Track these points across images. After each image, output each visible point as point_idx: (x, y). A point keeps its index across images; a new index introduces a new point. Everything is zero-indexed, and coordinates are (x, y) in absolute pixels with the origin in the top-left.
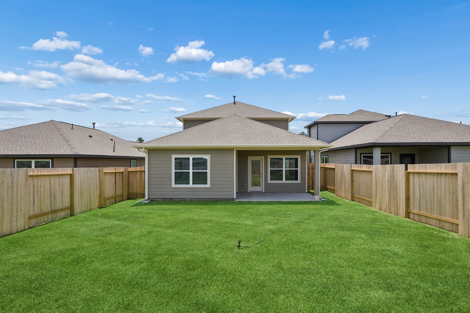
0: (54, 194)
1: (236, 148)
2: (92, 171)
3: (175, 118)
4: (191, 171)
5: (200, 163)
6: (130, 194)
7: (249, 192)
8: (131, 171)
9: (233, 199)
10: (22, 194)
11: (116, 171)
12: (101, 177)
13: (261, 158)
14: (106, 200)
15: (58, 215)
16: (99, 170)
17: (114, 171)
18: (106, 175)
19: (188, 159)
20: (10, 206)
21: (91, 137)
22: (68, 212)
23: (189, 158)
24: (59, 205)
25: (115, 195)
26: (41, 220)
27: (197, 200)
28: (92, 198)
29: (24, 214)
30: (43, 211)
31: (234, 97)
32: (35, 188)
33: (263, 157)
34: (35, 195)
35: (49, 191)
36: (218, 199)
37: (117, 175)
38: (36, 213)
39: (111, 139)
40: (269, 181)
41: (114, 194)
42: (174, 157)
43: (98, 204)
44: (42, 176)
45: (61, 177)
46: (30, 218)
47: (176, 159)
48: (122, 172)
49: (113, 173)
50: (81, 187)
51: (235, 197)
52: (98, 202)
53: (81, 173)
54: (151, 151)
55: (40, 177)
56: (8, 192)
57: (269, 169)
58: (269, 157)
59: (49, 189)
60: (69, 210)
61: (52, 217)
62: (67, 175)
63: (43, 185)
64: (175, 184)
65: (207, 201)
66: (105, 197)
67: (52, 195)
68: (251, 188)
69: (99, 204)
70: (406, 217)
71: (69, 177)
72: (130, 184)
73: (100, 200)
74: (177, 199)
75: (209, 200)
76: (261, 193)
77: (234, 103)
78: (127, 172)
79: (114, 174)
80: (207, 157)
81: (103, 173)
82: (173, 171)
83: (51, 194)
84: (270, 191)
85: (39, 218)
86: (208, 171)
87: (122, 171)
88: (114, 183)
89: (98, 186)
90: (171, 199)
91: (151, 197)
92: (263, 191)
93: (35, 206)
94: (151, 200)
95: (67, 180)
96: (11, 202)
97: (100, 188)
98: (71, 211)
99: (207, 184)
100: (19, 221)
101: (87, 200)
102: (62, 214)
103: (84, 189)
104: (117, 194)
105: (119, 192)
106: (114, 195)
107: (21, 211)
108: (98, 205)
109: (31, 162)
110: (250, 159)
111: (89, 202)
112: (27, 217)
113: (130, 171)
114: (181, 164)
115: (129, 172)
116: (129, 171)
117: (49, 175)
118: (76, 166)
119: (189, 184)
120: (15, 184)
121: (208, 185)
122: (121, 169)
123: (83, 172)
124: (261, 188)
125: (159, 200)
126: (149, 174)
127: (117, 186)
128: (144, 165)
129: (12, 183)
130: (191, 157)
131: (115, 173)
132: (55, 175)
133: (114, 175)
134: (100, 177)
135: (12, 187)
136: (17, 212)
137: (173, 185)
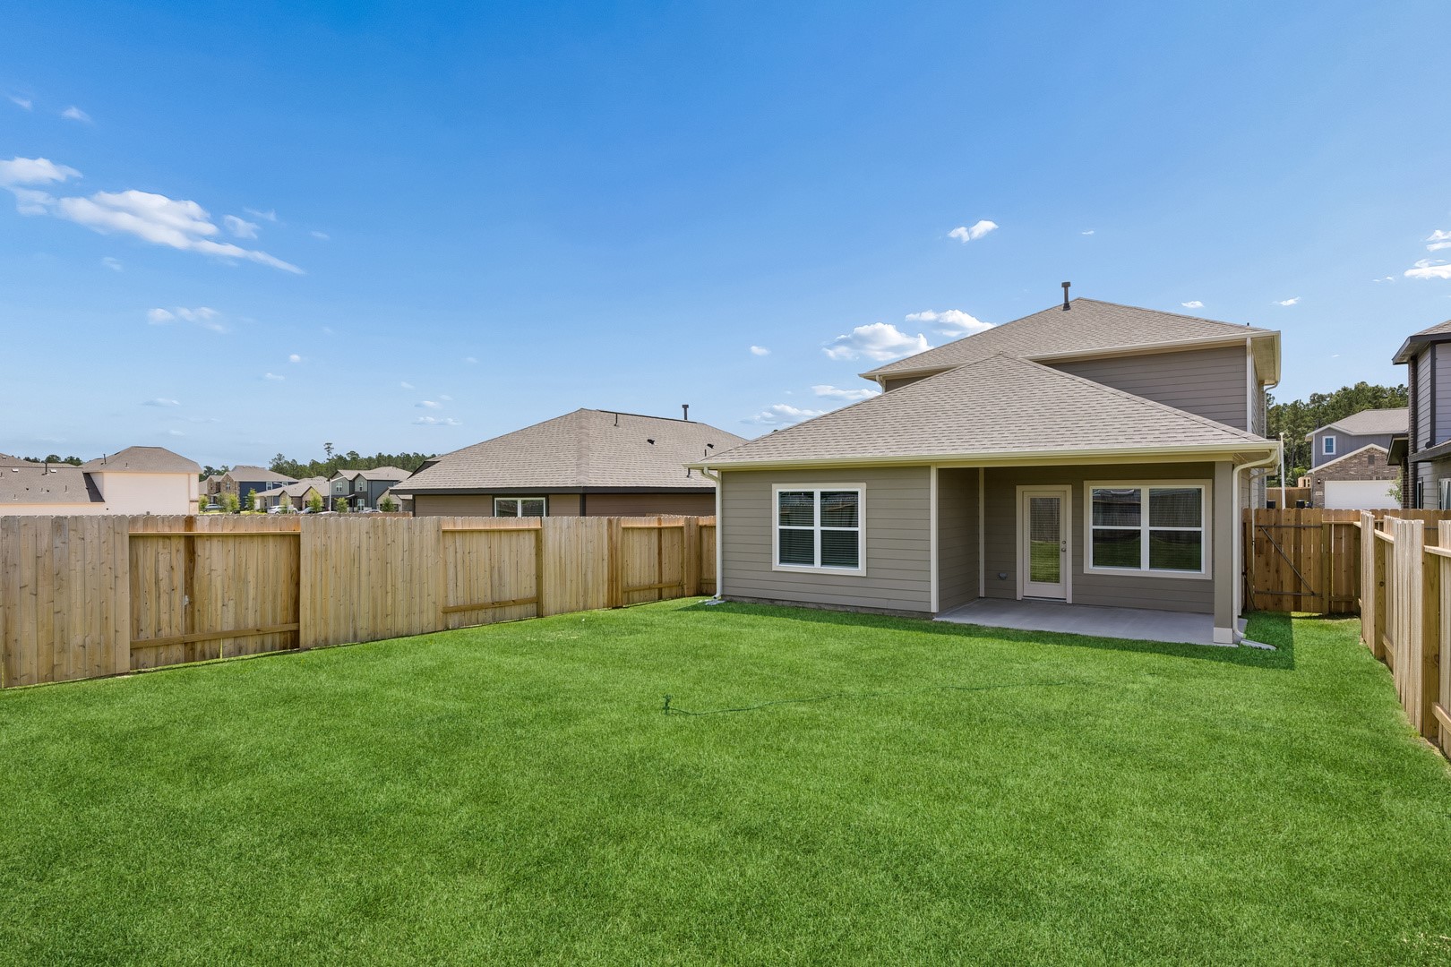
0: (499, 568)
1: (936, 462)
2: (588, 524)
3: (860, 375)
4: (817, 528)
5: (840, 508)
6: (702, 581)
7: (1019, 597)
8: (705, 526)
9: (928, 615)
10: (430, 565)
11: (663, 525)
12: (614, 538)
13: (1063, 493)
14: (633, 591)
15: (507, 613)
16: (610, 522)
17: (656, 525)
18: (633, 534)
19: (811, 495)
20: (408, 585)
21: (651, 442)
22: (532, 608)
23: (813, 492)
24: (509, 593)
25: (660, 582)
26: (471, 618)
27: (832, 608)
28: (590, 584)
29: (434, 603)
30: (475, 601)
31: (1066, 285)
32: (458, 555)
33: (1069, 488)
34: (458, 569)
35: (488, 562)
36: (886, 611)
37: (666, 537)
38: (460, 602)
39: (709, 445)
40: (1090, 567)
41: (657, 579)
42: (778, 489)
43: (606, 598)
44: (472, 531)
45: (515, 534)
46: (447, 611)
47: (782, 495)
48: (681, 528)
49: (654, 528)
50: (560, 557)
51: (934, 609)
52: (606, 594)
53: (561, 528)
54: (728, 475)
55: (468, 534)
56: (403, 560)
57: (1090, 527)
58: (1092, 489)
59: (487, 558)
60: (535, 605)
61: (495, 614)
62: (529, 530)
63: (475, 549)
64: (782, 561)
65: (858, 613)
66: (630, 584)
67: (495, 572)
68: (1026, 587)
69: (611, 598)
70: (1422, 736)
71: (533, 536)
72: (705, 556)
73: (611, 590)
74: (785, 603)
75: (864, 611)
76: (1061, 604)
77: (1067, 306)
78: (694, 528)
79: (656, 531)
80: (860, 488)
81: (620, 530)
82: (777, 527)
83: (492, 568)
84: (1091, 600)
85: (468, 614)
86: (861, 529)
87: (680, 525)
88: (656, 551)
89: (606, 558)
90: (772, 601)
91: (730, 592)
92: (1069, 601)
93: (458, 588)
94: (728, 598)
95: (528, 543)
96: (409, 578)
97: (612, 562)
98: (537, 608)
99: (856, 565)
100: (425, 614)
101: (578, 588)
102: (515, 611)
103: (568, 562)
104: (665, 578)
105: (670, 574)
106: (657, 582)
107: (429, 595)
108: (606, 601)
109: (516, 502)
110: (1025, 496)
111: (581, 593)
112: (440, 608)
113: (704, 524)
114: (795, 508)
115: (701, 527)
116: (700, 523)
117: (487, 531)
118: (583, 513)
119: (812, 562)
120: (416, 546)
121: (861, 570)
122: (679, 521)
123: (565, 526)
124: (1063, 589)
125: (746, 600)
126: (723, 535)
127: (665, 560)
128: (714, 514)
129: (411, 544)
130: (817, 489)
131: (660, 530)
132: (500, 531)
133: (655, 536)
134: (610, 538)
135: (411, 550)
136: (420, 597)
137: (777, 565)
